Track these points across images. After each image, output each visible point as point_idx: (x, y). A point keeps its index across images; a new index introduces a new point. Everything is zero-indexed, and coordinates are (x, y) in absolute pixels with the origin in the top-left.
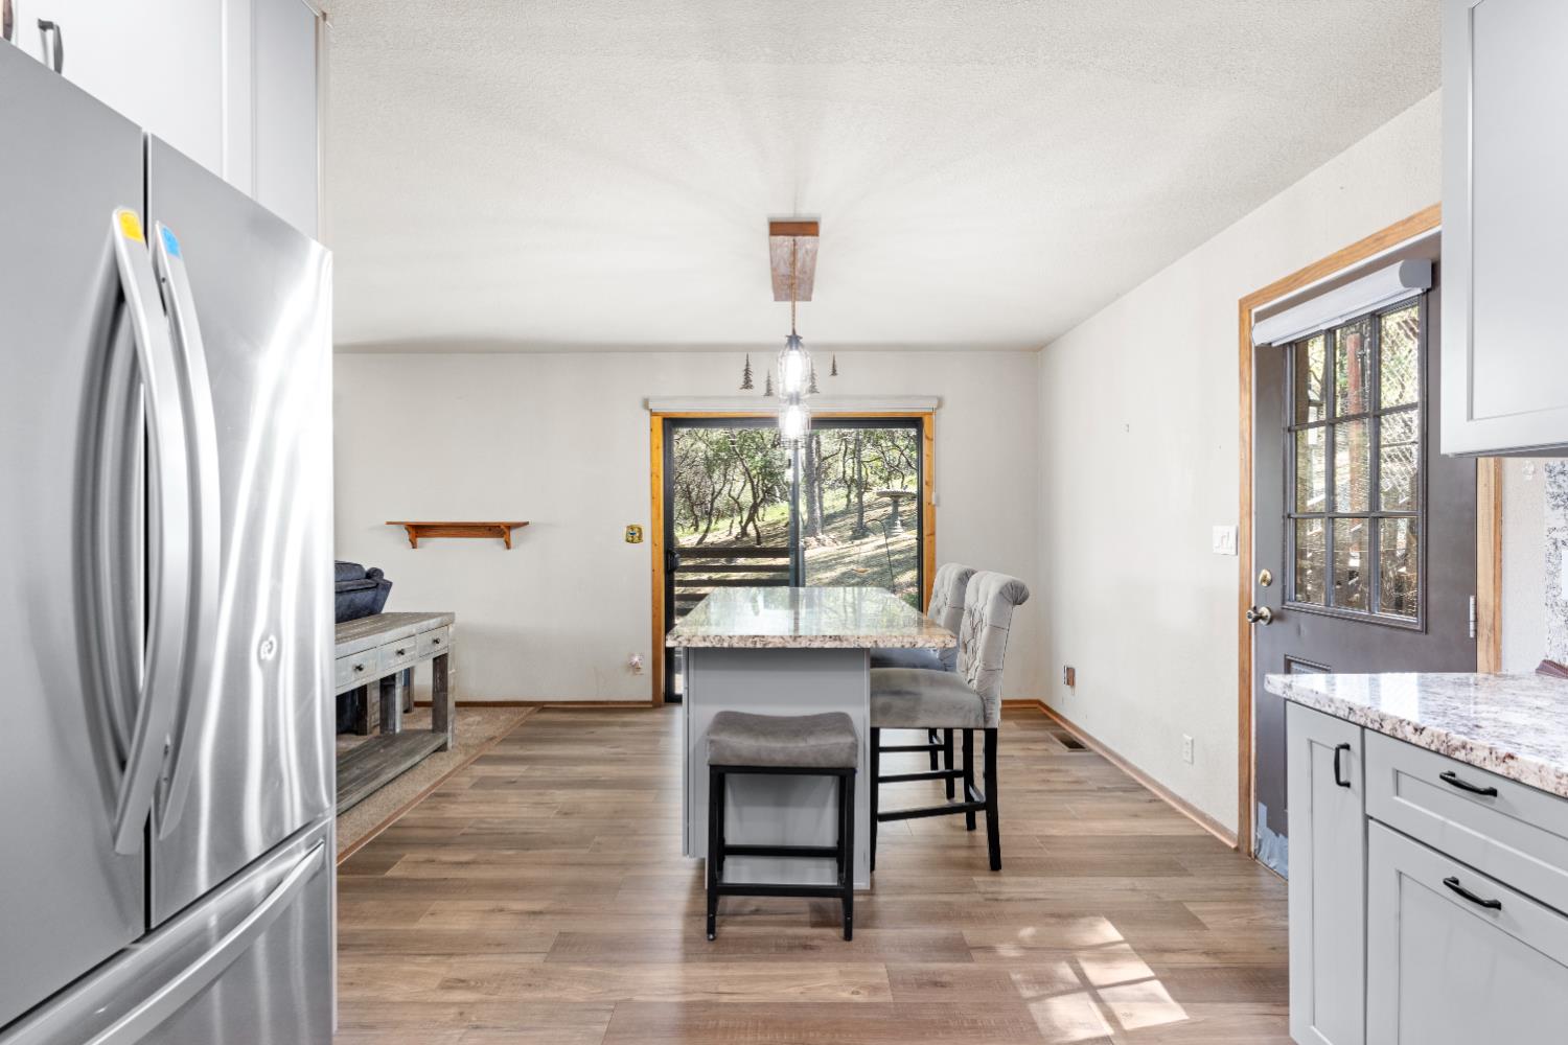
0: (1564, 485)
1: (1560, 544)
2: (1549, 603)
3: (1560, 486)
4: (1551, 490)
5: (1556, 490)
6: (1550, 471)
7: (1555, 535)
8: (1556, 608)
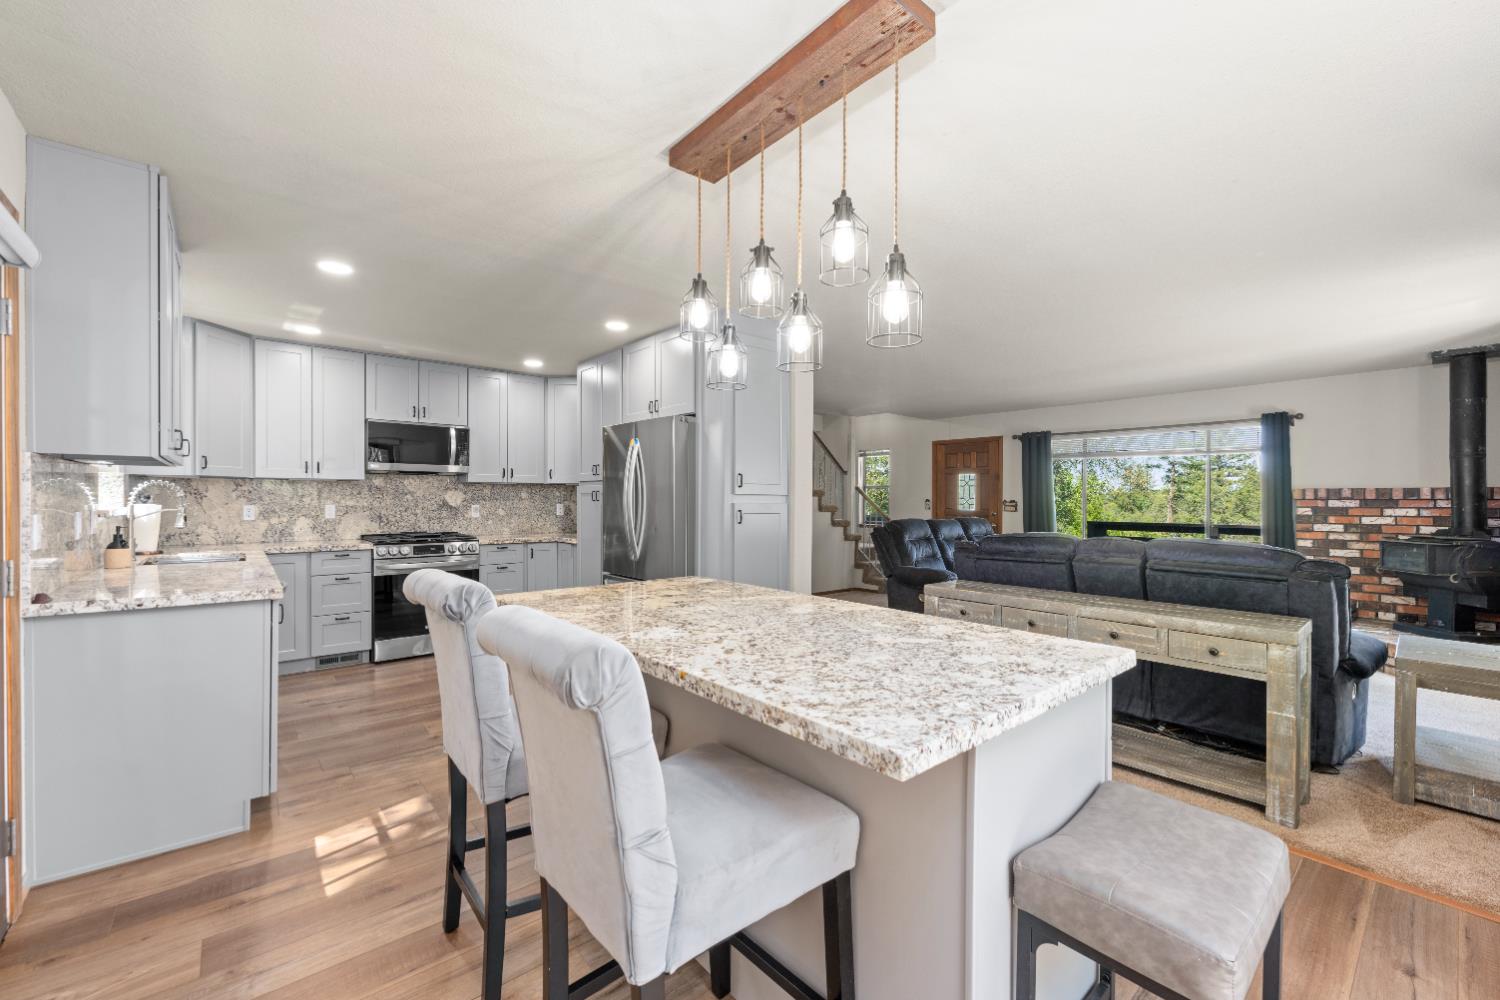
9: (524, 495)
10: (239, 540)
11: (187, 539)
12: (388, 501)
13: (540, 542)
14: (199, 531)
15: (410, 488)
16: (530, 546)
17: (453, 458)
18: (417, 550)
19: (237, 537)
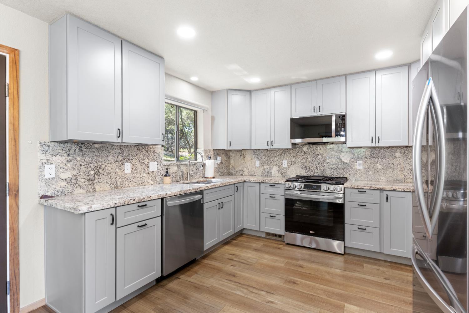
0: (45, 148)
1: (44, 163)
2: (40, 179)
3: (44, 148)
4: (41, 149)
5: (43, 149)
6: (41, 144)
7: (42, 161)
8: (43, 181)
9: (398, 155)
10: (255, 174)
11: (241, 173)
12: (310, 158)
13: (395, 190)
14: (244, 170)
15: (321, 152)
16: (385, 193)
17: (334, 134)
18: (305, 187)
19: (254, 173)
